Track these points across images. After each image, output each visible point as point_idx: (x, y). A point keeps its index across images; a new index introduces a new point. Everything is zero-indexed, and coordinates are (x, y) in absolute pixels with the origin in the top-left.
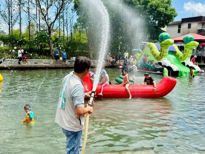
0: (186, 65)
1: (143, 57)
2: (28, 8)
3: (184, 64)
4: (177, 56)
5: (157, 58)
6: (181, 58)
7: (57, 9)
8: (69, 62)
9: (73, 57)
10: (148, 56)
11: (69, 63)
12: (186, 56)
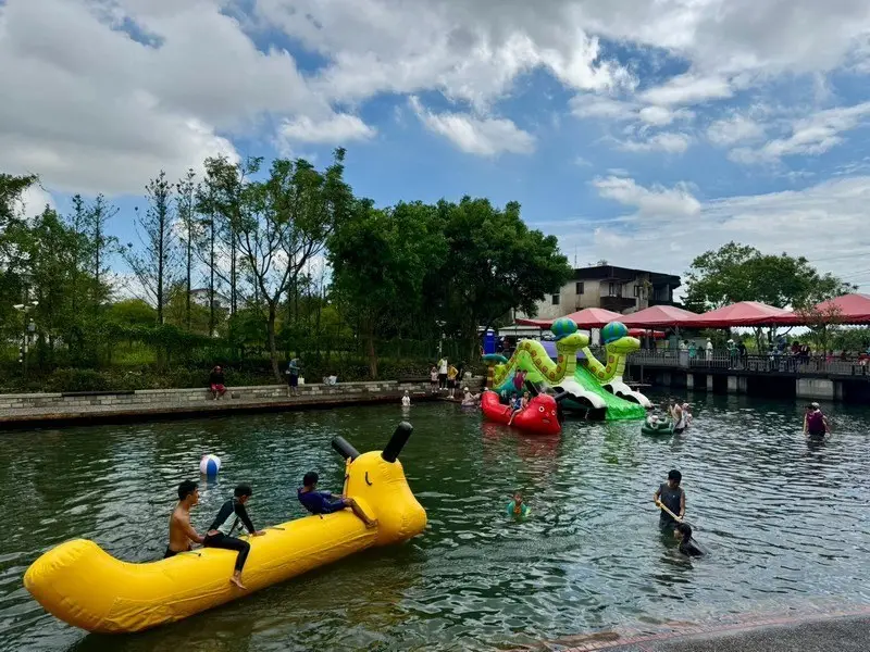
0: (615, 392)
1: (512, 373)
2: (213, 254)
3: (609, 389)
4: (592, 370)
5: (552, 378)
6: (601, 376)
7: (288, 259)
8: (320, 388)
9: (329, 375)
10: (525, 371)
11: (321, 392)
12: (612, 371)
